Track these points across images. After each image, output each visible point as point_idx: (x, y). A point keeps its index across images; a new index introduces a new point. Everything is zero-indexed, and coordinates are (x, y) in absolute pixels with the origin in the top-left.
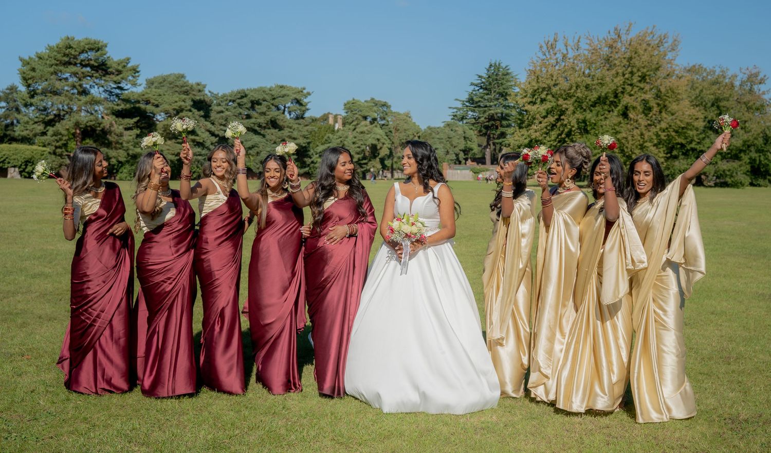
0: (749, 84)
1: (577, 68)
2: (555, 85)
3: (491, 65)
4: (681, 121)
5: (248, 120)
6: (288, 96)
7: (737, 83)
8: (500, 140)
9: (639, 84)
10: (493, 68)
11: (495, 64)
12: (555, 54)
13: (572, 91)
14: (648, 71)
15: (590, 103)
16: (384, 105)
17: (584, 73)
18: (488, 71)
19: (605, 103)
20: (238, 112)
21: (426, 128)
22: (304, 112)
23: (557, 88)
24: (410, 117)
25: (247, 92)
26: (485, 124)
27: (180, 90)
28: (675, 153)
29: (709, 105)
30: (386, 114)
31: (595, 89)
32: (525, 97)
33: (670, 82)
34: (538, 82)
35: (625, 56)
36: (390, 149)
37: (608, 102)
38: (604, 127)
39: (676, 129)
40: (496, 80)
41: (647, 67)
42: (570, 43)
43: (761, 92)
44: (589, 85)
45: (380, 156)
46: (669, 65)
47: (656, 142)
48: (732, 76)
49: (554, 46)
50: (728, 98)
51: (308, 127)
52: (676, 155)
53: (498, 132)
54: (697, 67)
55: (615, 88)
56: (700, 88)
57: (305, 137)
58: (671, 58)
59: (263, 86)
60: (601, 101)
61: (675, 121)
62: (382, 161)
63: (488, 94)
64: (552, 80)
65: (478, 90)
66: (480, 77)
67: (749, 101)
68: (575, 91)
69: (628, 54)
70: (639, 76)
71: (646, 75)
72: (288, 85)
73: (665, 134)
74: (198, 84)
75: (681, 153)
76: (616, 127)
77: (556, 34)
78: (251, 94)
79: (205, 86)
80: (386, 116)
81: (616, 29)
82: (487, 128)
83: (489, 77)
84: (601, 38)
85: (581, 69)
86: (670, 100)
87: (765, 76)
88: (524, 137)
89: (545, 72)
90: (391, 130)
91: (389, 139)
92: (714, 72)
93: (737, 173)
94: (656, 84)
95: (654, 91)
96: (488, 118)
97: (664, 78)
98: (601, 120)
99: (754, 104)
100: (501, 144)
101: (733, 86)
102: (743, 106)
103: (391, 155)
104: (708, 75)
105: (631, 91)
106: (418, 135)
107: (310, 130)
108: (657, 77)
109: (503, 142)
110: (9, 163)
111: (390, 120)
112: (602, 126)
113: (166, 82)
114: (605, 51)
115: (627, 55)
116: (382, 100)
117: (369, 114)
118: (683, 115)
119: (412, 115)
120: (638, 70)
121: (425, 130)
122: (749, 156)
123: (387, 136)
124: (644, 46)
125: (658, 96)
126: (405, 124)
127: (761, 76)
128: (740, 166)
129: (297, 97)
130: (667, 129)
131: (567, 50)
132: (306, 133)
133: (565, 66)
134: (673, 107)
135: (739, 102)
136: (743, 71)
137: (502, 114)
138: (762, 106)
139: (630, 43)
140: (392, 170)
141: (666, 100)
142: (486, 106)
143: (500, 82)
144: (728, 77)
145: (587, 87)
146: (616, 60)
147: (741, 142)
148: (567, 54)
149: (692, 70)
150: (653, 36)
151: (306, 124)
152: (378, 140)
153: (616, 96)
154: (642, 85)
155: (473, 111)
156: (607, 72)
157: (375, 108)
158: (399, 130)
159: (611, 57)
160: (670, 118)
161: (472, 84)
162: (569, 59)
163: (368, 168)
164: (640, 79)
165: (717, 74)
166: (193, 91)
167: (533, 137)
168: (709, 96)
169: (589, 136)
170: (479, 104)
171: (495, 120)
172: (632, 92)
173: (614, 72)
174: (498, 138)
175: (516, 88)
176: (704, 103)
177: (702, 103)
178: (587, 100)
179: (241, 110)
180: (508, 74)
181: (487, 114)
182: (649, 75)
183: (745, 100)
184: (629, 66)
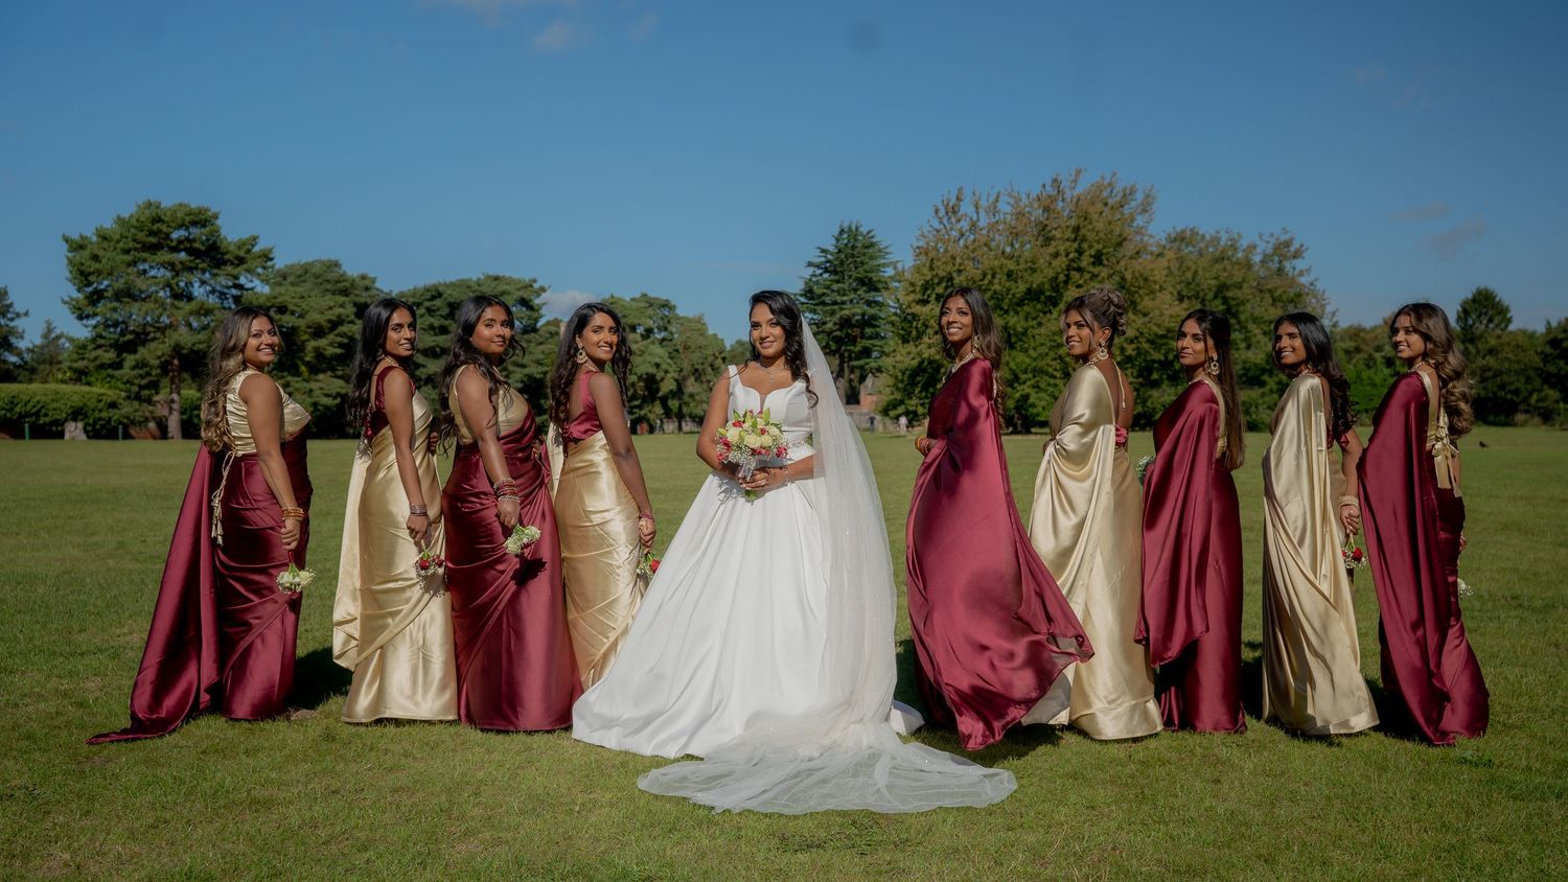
0: (1276, 258)
1: (993, 244)
2: (959, 271)
3: (842, 230)
4: (1159, 326)
5: (445, 337)
6: (509, 294)
7: (1257, 259)
8: (862, 362)
9: (1091, 269)
10: (845, 236)
11: (850, 228)
12: (959, 221)
13: (986, 282)
14: (1104, 248)
15: (1014, 300)
16: (666, 305)
17: (1003, 253)
18: (838, 240)
19: (1039, 301)
20: (428, 323)
21: (733, 343)
22: (536, 320)
23: (962, 277)
24: (704, 324)
25: (441, 289)
26: (835, 334)
27: (335, 287)
28: (1155, 376)
29: (1210, 296)
30: (669, 322)
31: (1022, 277)
32: (912, 292)
33: (1140, 264)
34: (931, 269)
35: (1068, 224)
36: (676, 380)
37: (1043, 298)
38: (1037, 337)
39: (1150, 338)
40: (853, 256)
41: (1104, 241)
42: (983, 203)
43: (1296, 272)
44: (1012, 271)
45: (660, 394)
46: (1138, 238)
47: (1119, 359)
48: (1248, 247)
49: (956, 209)
50: (1240, 283)
51: (544, 346)
52: (1156, 380)
53: (858, 348)
54: (1188, 233)
55: (1054, 275)
56: (1194, 268)
57: (539, 363)
58: (1141, 224)
59: (466, 277)
60: (1032, 295)
61: (1148, 325)
62: (664, 401)
63: (838, 282)
64: (954, 265)
65: (821, 274)
66: (823, 251)
67: (1276, 288)
68: (991, 282)
69: (1073, 219)
70: (1091, 256)
71: (1102, 254)
72: (507, 275)
73: (1134, 346)
74: (363, 277)
75: (1164, 377)
76: (1056, 338)
77: (960, 190)
78: (449, 292)
79: (374, 281)
80: (667, 325)
81: (1055, 181)
82: (838, 340)
83: (840, 251)
84: (1034, 195)
85: (998, 246)
86: (1141, 292)
87: (1302, 246)
88: (911, 356)
89: (942, 250)
90: (678, 347)
91: (675, 363)
92: (1218, 240)
93: (1257, 408)
94: (1118, 268)
95: (1117, 278)
96: (840, 324)
97: (1131, 258)
98: (1033, 327)
99: (1284, 292)
100: (862, 367)
101: (1249, 265)
102: (1267, 295)
103: (678, 393)
104: (1207, 246)
105: (1081, 278)
106: (722, 355)
107: (547, 351)
108: (1119, 256)
109: (867, 364)
110: (46, 415)
111: (674, 330)
112: (1034, 337)
113: (308, 275)
114: (1038, 213)
115: (1073, 222)
116: (660, 297)
117: (640, 321)
118: (1161, 316)
119: (706, 320)
120: (1091, 247)
121: (732, 346)
122: (1277, 379)
123: (672, 358)
124: (1099, 206)
125: (1122, 286)
126: (701, 338)
127: (1295, 245)
128: (1263, 395)
129: (525, 296)
130: (1137, 338)
131: (978, 213)
132: (541, 357)
133: (974, 241)
134: (1146, 303)
135: (1261, 291)
136: (1265, 238)
137: (863, 315)
138: (1299, 295)
139: (1077, 202)
140: (680, 417)
141: (1136, 292)
142: (835, 303)
143: (858, 260)
144: (1243, 248)
145: (1010, 274)
146: (1056, 229)
147: (1263, 356)
148: (978, 220)
149: (1180, 239)
150: (1112, 192)
151: (541, 340)
152: (657, 366)
153: (1056, 289)
154: (1096, 270)
155: (815, 312)
156: (1042, 250)
157: (650, 311)
158: (689, 348)
159: (1047, 225)
160: (1140, 321)
161: (810, 264)
162: (981, 230)
163: (643, 413)
164: (1092, 260)
165: (1222, 243)
166: (356, 289)
167: (926, 355)
168: (1209, 282)
169: (1014, 353)
170: (824, 298)
171: (851, 326)
172: (1081, 282)
173: (1051, 250)
174: (858, 358)
175: (887, 269)
176: (1201, 294)
177: (1198, 293)
178: (1010, 296)
179: (432, 320)
180: (872, 245)
181: (838, 316)
182: (1108, 253)
183: (1269, 287)
184: (1075, 240)
